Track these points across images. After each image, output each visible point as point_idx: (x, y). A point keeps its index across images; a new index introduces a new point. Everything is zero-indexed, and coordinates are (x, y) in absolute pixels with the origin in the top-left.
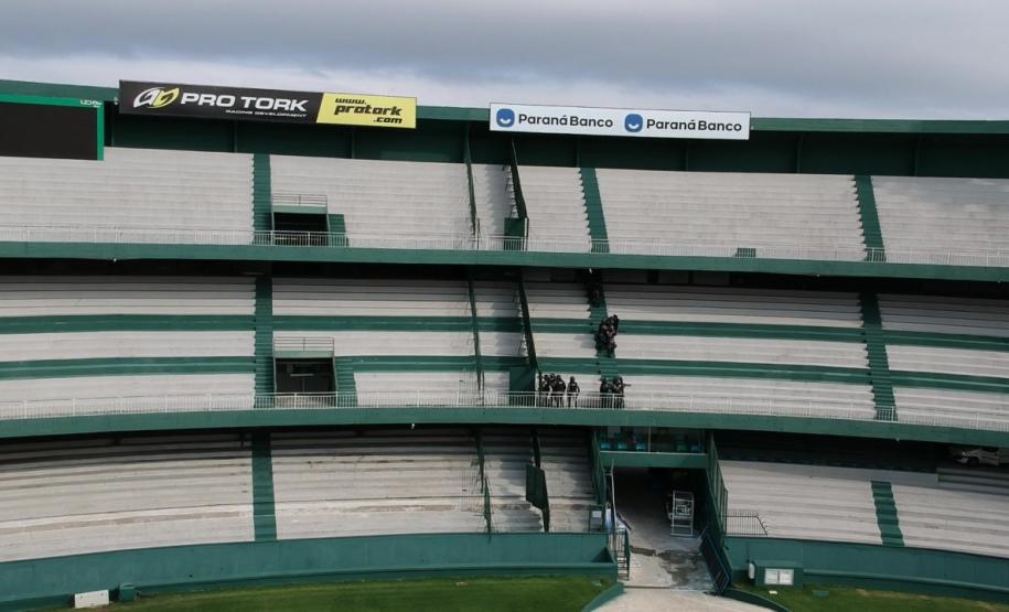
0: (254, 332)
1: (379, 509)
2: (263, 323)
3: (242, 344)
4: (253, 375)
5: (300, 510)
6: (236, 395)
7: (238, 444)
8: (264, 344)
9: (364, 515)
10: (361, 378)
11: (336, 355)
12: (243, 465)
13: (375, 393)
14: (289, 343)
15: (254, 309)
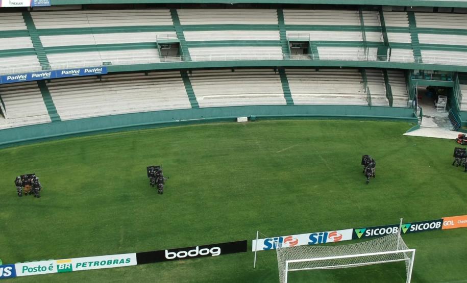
0: (279, 31)
1: (328, 97)
2: (281, 27)
3: (275, 35)
4: (281, 47)
5: (300, 96)
6: (275, 55)
7: (274, 73)
8: (283, 35)
9: (323, 99)
10: (320, 49)
11: (311, 40)
12: (278, 80)
13: (325, 55)
14: (293, 35)
15: (278, 22)
